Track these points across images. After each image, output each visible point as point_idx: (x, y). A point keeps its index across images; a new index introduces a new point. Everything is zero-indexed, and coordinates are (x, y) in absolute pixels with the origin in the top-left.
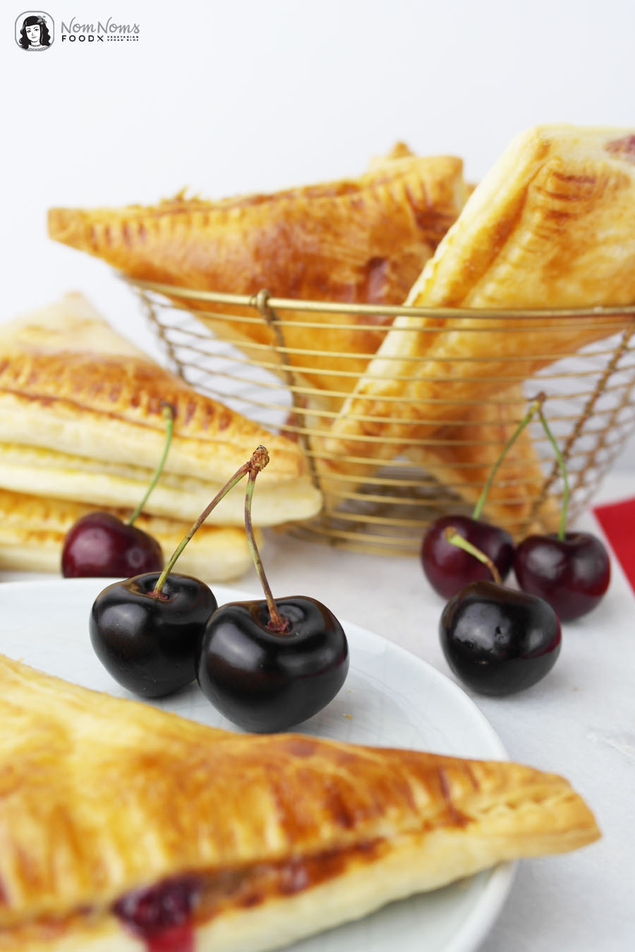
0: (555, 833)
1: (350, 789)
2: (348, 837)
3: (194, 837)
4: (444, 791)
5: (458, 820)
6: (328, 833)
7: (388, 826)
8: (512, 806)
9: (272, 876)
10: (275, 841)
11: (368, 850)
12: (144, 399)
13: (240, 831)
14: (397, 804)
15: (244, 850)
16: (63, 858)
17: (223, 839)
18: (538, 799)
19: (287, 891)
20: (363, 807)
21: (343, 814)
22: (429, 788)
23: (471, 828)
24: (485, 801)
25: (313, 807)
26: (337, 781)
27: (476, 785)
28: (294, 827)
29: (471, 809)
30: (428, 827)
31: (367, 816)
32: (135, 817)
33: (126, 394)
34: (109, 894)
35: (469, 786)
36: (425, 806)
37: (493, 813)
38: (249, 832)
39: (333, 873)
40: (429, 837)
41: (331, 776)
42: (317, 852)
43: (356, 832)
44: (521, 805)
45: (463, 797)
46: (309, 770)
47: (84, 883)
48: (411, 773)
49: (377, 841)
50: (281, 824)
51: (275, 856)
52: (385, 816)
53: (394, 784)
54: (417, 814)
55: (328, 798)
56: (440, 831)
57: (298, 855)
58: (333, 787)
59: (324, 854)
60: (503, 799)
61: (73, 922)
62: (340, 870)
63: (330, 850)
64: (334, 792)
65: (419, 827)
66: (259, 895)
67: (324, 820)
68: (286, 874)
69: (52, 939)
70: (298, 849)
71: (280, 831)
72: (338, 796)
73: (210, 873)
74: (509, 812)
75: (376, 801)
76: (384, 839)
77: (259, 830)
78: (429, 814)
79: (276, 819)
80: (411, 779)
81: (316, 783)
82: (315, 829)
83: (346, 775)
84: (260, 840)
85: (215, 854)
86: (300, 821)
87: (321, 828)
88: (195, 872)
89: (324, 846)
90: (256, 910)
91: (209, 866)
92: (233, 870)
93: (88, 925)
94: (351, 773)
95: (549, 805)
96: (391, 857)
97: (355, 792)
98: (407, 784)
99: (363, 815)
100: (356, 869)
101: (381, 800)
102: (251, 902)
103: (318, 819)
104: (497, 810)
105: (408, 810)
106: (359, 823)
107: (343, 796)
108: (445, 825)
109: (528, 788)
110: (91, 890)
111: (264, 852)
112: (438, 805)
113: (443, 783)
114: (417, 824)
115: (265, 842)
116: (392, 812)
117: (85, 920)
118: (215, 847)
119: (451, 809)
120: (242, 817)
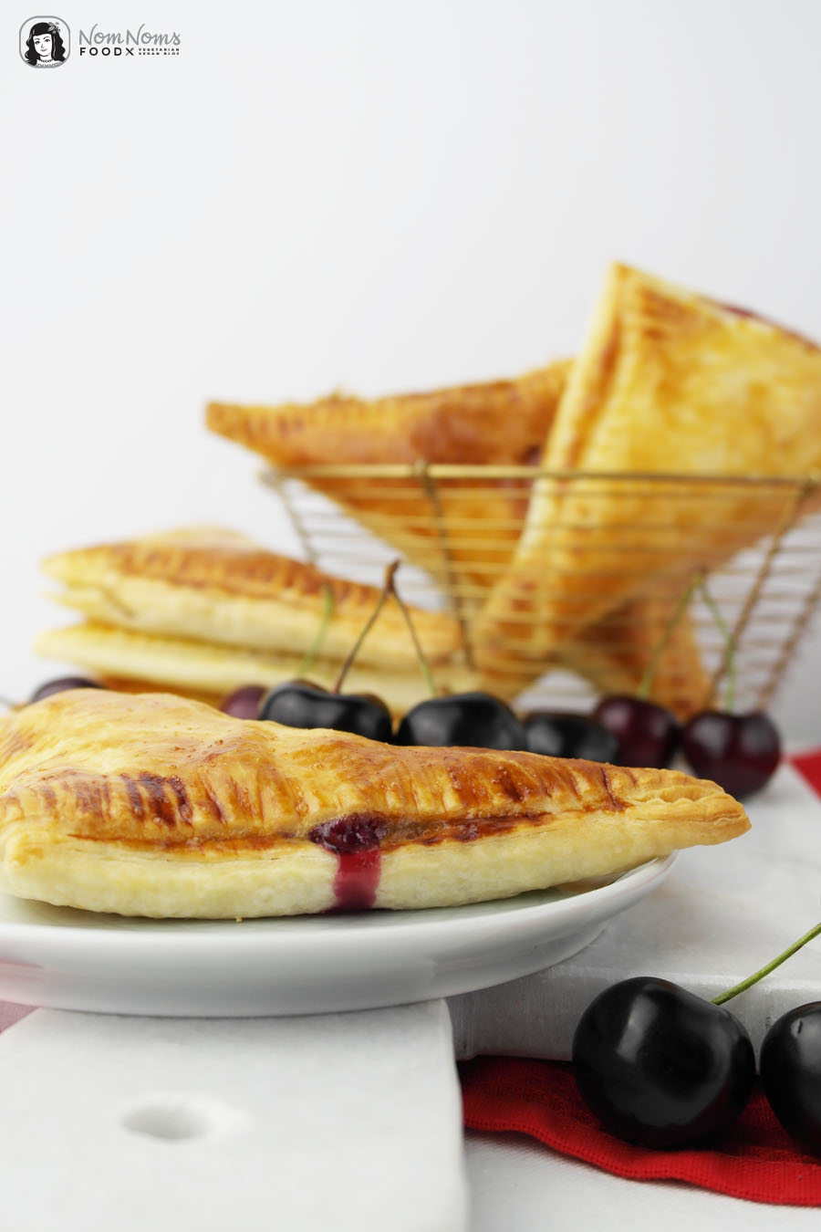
0: (704, 818)
1: (519, 773)
2: (517, 808)
3: (382, 789)
4: (605, 783)
5: (618, 805)
6: (498, 801)
7: (550, 806)
8: (666, 798)
9: (447, 827)
10: (451, 803)
11: (535, 818)
12: (300, 582)
13: (421, 793)
14: (561, 787)
15: (424, 806)
16: (269, 793)
17: (408, 796)
18: (693, 796)
19: (464, 838)
20: (531, 787)
21: (513, 793)
22: (590, 780)
23: (628, 811)
24: (643, 793)
25: (487, 784)
26: (507, 767)
27: (635, 782)
28: (467, 794)
29: (629, 798)
30: (588, 809)
31: (533, 791)
32: (330, 775)
33: (280, 577)
34: (307, 824)
35: (627, 780)
36: (586, 792)
37: (648, 802)
38: (430, 796)
39: (500, 830)
40: (589, 817)
41: (502, 763)
42: (489, 815)
43: (524, 805)
44: (676, 799)
45: (622, 788)
46: (483, 759)
47: (288, 811)
48: (574, 769)
49: (544, 814)
50: (457, 791)
51: (450, 816)
52: (550, 796)
53: (560, 775)
54: (579, 798)
55: (500, 776)
56: (600, 812)
57: (471, 816)
58: (504, 770)
59: (494, 817)
60: (659, 792)
61: (276, 842)
62: (509, 830)
63: (501, 815)
64: (505, 773)
65: (581, 808)
66: (437, 839)
67: (495, 792)
68: (461, 828)
69: (259, 850)
70: (472, 812)
71: (456, 796)
72: (509, 776)
73: (395, 817)
74: (663, 802)
75: (543, 784)
76: (549, 813)
77: (438, 796)
78: (589, 799)
79: (453, 788)
80: (575, 774)
81: (489, 767)
82: (487, 798)
83: (517, 765)
84: (439, 803)
85: (398, 805)
86: (474, 791)
87: (492, 799)
88: (382, 814)
89: (495, 811)
90: (434, 848)
91: (395, 812)
92: (414, 820)
93: (289, 843)
94: (520, 763)
95: (702, 800)
96: (555, 824)
97: (524, 775)
98: (570, 775)
99: (530, 793)
100: (523, 829)
101: (547, 784)
102: (429, 842)
103: (490, 791)
104: (653, 800)
105: (572, 795)
106: (526, 799)
107: (514, 777)
108: (605, 808)
109: (682, 787)
110: (293, 817)
111: (442, 810)
112: (599, 792)
113: (605, 777)
114: (579, 805)
115: (443, 803)
116: (557, 793)
117: (286, 841)
118: (400, 799)
119: (611, 796)
120: (423, 785)
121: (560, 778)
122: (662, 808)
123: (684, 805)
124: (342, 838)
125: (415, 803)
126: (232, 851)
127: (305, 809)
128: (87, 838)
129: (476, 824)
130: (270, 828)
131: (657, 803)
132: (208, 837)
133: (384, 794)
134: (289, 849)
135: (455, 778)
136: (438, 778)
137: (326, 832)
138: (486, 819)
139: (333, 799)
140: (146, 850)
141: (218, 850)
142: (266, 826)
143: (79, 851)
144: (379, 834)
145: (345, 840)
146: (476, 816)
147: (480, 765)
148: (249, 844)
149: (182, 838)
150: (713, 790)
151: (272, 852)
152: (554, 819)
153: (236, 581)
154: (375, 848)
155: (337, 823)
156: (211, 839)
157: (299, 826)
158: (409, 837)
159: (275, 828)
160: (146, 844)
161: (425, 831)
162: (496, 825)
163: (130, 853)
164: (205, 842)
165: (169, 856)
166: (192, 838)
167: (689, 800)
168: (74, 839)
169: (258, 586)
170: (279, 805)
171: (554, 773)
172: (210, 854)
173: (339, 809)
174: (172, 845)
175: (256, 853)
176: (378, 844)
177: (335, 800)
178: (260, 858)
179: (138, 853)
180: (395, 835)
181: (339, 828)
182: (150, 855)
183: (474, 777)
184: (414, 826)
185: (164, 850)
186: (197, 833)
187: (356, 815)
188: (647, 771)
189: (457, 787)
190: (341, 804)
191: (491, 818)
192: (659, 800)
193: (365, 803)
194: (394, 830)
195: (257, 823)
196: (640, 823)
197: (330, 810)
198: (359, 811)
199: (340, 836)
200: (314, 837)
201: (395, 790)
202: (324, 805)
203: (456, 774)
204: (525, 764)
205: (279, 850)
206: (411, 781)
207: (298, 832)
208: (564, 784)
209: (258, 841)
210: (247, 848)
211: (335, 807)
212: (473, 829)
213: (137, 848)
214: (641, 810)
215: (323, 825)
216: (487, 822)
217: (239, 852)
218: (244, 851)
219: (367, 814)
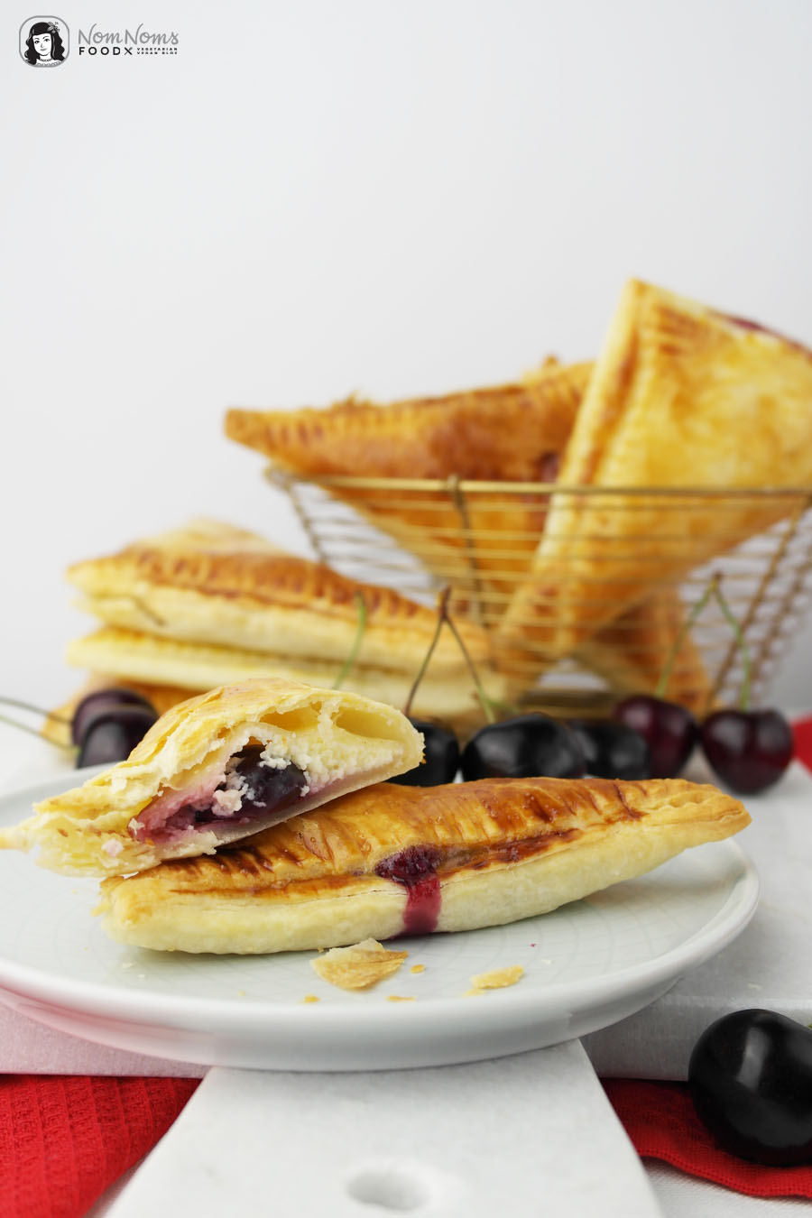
0: (711, 818)
1: (545, 797)
2: (548, 828)
3: (430, 823)
4: (620, 797)
5: (634, 815)
6: (531, 825)
7: (576, 822)
8: (675, 804)
9: (491, 852)
10: (492, 831)
11: (566, 835)
12: (329, 590)
13: (464, 824)
14: (583, 806)
15: (469, 835)
17: (454, 828)
18: (696, 800)
19: (508, 859)
20: (557, 808)
21: (544, 816)
22: (606, 796)
23: (643, 819)
24: (653, 802)
25: (519, 810)
26: (533, 794)
27: (645, 793)
28: (504, 822)
29: (642, 808)
30: (609, 821)
31: (560, 811)
33: (310, 586)
34: (371, 863)
35: (639, 793)
36: (605, 806)
37: (660, 809)
38: (472, 826)
39: (538, 850)
40: (612, 829)
41: (529, 790)
42: (525, 837)
43: (553, 825)
44: (683, 804)
45: (635, 800)
46: (511, 789)
47: (353, 852)
48: (591, 788)
49: (572, 830)
50: (495, 819)
51: (492, 841)
52: (575, 814)
53: (580, 794)
54: (600, 813)
55: (529, 802)
56: (619, 823)
57: (510, 840)
58: (531, 796)
59: (530, 839)
60: (667, 799)
61: (349, 880)
62: (544, 848)
63: (535, 836)
64: (532, 798)
65: (603, 821)
66: (484, 863)
67: (528, 816)
68: (504, 851)
69: (336, 888)
70: (510, 835)
71: (494, 823)
72: (536, 801)
73: (445, 847)
74: (672, 808)
75: (566, 804)
76: (577, 829)
77: (478, 825)
78: (609, 812)
79: (490, 816)
80: (592, 792)
81: (518, 795)
82: (521, 823)
83: (541, 789)
84: (480, 830)
85: (448, 837)
86: (509, 817)
87: (526, 822)
88: (435, 845)
89: (530, 833)
90: (485, 871)
91: (445, 843)
92: (461, 848)
93: (360, 880)
94: (544, 788)
95: (705, 803)
96: (584, 839)
97: (549, 798)
98: (589, 794)
99: (557, 813)
100: (557, 846)
101: (570, 803)
102: (479, 866)
103: (523, 816)
104: (664, 808)
105: (593, 810)
106: (555, 819)
107: (541, 801)
108: (623, 819)
109: (687, 792)
110: (359, 856)
111: (484, 838)
112: (616, 805)
113: (618, 792)
114: (601, 819)
115: (484, 831)
116: (580, 811)
117: (357, 878)
118: (446, 830)
119: (627, 808)
120: (463, 816)
121: (580, 797)
122: (673, 813)
123: (690, 808)
124: (405, 870)
125: (461, 834)
126: (313, 892)
127: (368, 848)
128: (187, 892)
129: (516, 847)
130: (341, 868)
131: (668, 810)
132: (289, 879)
133: (433, 828)
134: (363, 886)
135: (489, 808)
136: (475, 810)
137: (390, 866)
138: (523, 840)
139: (391, 837)
140: (239, 898)
141: (300, 892)
142: (337, 867)
143: (181, 904)
144: (434, 865)
145: (407, 872)
146: (515, 840)
147: (509, 794)
148: (326, 884)
149: (267, 883)
150: (713, 792)
151: (348, 889)
152: (582, 833)
153: (265, 590)
154: (433, 877)
155: (399, 856)
156: (291, 882)
157: (365, 864)
158: (460, 864)
159: (345, 868)
160: (238, 892)
161: (475, 857)
162: (533, 846)
163: (225, 902)
164: (287, 885)
165: (258, 900)
166: (275, 882)
167: (695, 804)
168: (176, 894)
169: (289, 596)
170: (345, 847)
171: (574, 792)
172: (294, 896)
173: (398, 844)
174: (259, 891)
175: (334, 892)
176: (435, 872)
177: (393, 837)
178: (338, 896)
179: (232, 901)
180: (448, 864)
181: (401, 862)
182: (243, 902)
183: (505, 804)
184: (463, 853)
185: (253, 896)
186: (279, 878)
187: (413, 848)
188: (654, 783)
189: (493, 815)
190: (398, 839)
191: (527, 839)
192: (668, 806)
193: (419, 837)
194: (446, 859)
195: (328, 865)
196: (656, 829)
197: (391, 846)
198: (416, 844)
199: (402, 869)
200: (381, 872)
201: (442, 823)
202: (383, 843)
203: (489, 804)
204: (548, 788)
205: (354, 887)
206: (453, 815)
207: (366, 870)
208: (584, 801)
209: (335, 881)
210: (325, 887)
211: (394, 843)
212: (514, 852)
213: (231, 896)
214: (656, 817)
215: (386, 860)
216: (526, 844)
217: (320, 892)
218: (324, 891)
219: (422, 847)
